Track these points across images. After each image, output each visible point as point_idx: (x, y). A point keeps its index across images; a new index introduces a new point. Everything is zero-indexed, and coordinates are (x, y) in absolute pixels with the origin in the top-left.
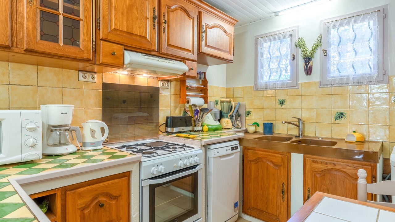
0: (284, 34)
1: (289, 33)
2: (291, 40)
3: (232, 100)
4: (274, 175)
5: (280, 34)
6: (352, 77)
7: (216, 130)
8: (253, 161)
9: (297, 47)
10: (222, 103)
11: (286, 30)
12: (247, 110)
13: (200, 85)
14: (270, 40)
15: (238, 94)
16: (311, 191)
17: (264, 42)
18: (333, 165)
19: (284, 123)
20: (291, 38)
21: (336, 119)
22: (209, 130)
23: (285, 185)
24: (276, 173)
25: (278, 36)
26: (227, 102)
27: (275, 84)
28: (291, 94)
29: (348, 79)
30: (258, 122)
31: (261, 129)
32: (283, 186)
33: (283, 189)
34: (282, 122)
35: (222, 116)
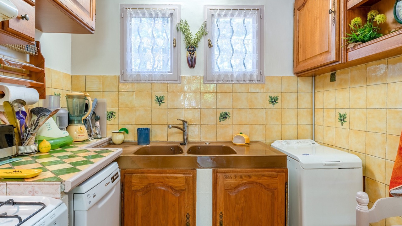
0: (164, 11)
1: (169, 12)
2: (172, 21)
3: (88, 94)
4: (174, 205)
5: (158, 10)
6: (237, 74)
7: (64, 146)
8: (139, 191)
9: (180, 31)
10: (70, 100)
11: (166, 7)
12: (109, 110)
13: (27, 62)
14: (137, 15)
15: (94, 86)
16: (223, 215)
17: (135, 15)
18: (249, 178)
19: (171, 128)
20: (171, 18)
21: (220, 120)
22: (53, 149)
23: (190, 217)
24: (177, 202)
25: (154, 11)
26: (79, 97)
27: (150, 75)
28: (171, 90)
29: (232, 76)
30: (127, 127)
31: (132, 137)
32: (188, 218)
33: (187, 223)
34: (169, 127)
35: (70, 122)
